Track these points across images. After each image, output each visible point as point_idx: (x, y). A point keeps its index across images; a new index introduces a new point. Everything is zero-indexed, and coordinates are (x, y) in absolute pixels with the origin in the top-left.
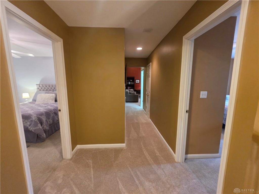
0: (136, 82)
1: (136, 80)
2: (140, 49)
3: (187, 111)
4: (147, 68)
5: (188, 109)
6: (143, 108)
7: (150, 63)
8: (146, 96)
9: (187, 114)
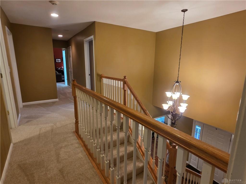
0: (57, 62)
1: (57, 59)
2: (60, 36)
3: (89, 75)
4: (68, 49)
5: (90, 74)
6: (68, 85)
7: (70, 46)
8: (70, 72)
9: (90, 76)
